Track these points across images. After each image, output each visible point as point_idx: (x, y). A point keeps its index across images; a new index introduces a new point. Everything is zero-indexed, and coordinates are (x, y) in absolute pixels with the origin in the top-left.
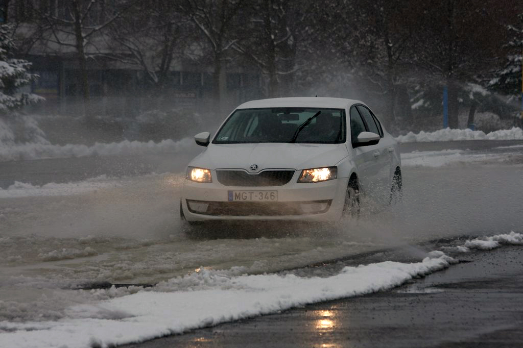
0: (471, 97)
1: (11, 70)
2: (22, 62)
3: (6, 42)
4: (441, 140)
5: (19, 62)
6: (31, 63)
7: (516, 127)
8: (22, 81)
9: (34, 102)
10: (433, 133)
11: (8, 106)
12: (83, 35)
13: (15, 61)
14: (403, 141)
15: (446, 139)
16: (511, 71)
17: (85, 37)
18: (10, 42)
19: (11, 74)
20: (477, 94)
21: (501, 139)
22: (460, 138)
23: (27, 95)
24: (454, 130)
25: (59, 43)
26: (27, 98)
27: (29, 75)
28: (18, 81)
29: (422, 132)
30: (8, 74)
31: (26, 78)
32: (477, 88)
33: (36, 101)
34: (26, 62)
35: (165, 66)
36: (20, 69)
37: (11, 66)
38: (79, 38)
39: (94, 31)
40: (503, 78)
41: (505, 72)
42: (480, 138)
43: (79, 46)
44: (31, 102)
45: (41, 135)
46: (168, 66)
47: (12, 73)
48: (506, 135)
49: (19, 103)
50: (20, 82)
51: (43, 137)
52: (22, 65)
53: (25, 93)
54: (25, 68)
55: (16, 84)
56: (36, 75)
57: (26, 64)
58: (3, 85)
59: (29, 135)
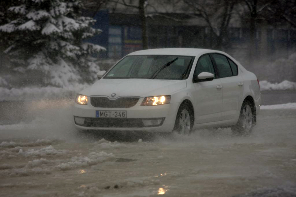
1: (76, 26)
2: (88, 20)
3: (76, 3)
5: (86, 20)
6: (95, 21)
8: (88, 34)
9: (97, 51)
13: (83, 18)
19: (76, 29)
23: (92, 46)
25: (125, 4)
26: (91, 48)
27: (94, 30)
28: (85, 35)
30: (74, 29)
31: (91, 33)
33: (98, 51)
34: (91, 20)
36: (84, 25)
37: (77, 22)
38: (141, 2)
43: (141, 8)
44: (95, 51)
47: (78, 28)
49: (85, 52)
50: (87, 35)
52: (87, 22)
53: (90, 44)
54: (90, 24)
55: (83, 37)
56: (99, 30)
57: (91, 21)
58: (73, 38)
59: (93, 77)
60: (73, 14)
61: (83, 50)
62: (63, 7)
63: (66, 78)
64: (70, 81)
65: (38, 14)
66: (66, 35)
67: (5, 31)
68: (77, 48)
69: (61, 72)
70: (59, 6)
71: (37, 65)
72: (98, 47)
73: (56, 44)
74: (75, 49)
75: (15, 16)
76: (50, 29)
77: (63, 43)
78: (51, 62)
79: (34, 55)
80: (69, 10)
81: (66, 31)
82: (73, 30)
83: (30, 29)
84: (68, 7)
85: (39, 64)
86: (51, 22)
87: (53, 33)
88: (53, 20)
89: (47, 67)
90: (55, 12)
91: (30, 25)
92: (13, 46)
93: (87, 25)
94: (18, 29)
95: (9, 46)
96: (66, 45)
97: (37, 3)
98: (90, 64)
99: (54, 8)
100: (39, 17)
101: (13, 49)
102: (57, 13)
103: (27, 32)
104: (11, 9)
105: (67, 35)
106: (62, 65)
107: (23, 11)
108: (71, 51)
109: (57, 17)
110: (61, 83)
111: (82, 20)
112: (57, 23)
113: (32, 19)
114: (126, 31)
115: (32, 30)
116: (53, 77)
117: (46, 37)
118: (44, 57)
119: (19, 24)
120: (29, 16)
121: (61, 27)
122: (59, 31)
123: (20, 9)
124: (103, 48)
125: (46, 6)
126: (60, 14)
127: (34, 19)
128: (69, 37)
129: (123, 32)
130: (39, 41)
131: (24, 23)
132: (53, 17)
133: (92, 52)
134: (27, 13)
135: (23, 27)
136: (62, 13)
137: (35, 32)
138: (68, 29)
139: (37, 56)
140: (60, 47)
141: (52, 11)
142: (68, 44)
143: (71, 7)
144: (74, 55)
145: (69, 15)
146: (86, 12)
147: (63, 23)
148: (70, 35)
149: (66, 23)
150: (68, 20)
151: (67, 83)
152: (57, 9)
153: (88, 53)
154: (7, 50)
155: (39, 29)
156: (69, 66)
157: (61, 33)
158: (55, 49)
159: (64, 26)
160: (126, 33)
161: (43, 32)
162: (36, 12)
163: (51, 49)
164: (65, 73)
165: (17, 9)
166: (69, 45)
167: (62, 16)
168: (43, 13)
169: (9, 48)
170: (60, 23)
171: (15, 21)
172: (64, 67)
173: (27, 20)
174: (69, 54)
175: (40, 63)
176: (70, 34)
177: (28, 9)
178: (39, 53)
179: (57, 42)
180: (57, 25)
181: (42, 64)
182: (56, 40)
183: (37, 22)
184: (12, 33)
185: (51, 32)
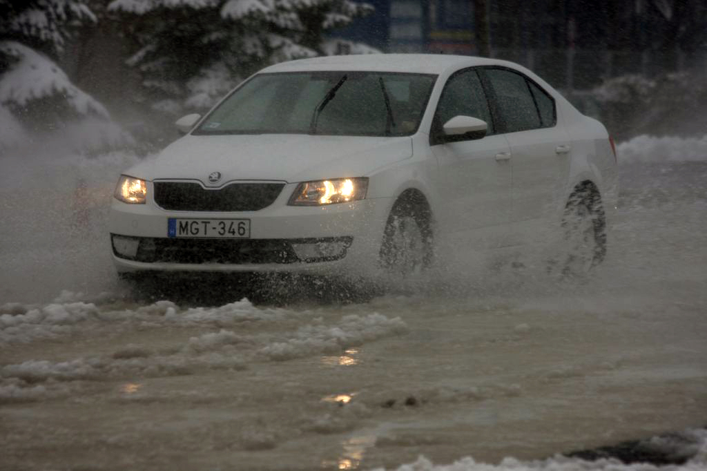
19: (309, 4)
27: (353, 7)
47: (312, 1)
50: (334, 20)
53: (344, 42)
55: (325, 24)
56: (366, 6)
58: (300, 27)
66: (282, 21)
67: (130, 9)
68: (310, 53)
71: (210, 95)
73: (258, 42)
74: (305, 56)
76: (241, 5)
77: (276, 41)
79: (203, 71)
81: (281, 9)
82: (300, 7)
83: (192, 3)
85: (214, 92)
87: (251, 16)
92: (150, 48)
94: (162, 5)
95: (141, 47)
96: (283, 44)
101: (149, 57)
105: (285, 19)
114: (433, 7)
115: (197, 7)
117: (229, 20)
118: (228, 75)
122: (265, 9)
128: (290, 24)
130: (214, 36)
137: (204, 13)
138: (287, 5)
139: (210, 73)
140: (269, 50)
142: (288, 41)
148: (292, 20)
154: (134, 59)
155: (214, 4)
157: (270, 13)
160: (433, 15)
161: (224, 13)
163: (244, 54)
166: (290, 46)
169: (141, 53)
175: (217, 90)
176: (294, 16)
178: (215, 66)
179: (259, 38)
182: (255, 32)
184: (147, 15)
185: (245, 11)
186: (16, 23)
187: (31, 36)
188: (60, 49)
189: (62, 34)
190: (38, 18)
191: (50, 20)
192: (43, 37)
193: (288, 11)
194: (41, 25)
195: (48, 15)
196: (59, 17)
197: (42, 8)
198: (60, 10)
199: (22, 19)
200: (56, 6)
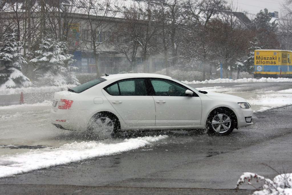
0: (238, 66)
1: (65, 58)
3: (65, 48)
4: (217, 82)
6: (74, 56)
7: (245, 78)
10: (214, 80)
11: (65, 71)
12: (96, 45)
13: (68, 55)
14: (203, 83)
15: (219, 82)
16: (251, 58)
17: (97, 46)
18: (66, 48)
20: (240, 66)
21: (239, 82)
22: (224, 82)
23: (72, 67)
24: (222, 79)
25: (87, 48)
26: (72, 68)
27: (73, 60)
29: (210, 80)
30: (64, 60)
31: (72, 61)
32: (240, 63)
35: (134, 56)
36: (68, 58)
38: (95, 47)
39: (100, 44)
40: (249, 60)
41: (249, 58)
42: (232, 82)
43: (95, 49)
45: (77, 81)
46: (135, 55)
48: (241, 81)
49: (69, 70)
50: (70, 62)
51: (78, 82)
52: (70, 56)
53: (71, 66)
54: (71, 57)
55: (68, 63)
56: (75, 60)
57: (72, 56)
58: (64, 64)
59: (73, 81)
60: (64, 53)
61: (68, 69)
62: (59, 50)
63: (61, 82)
64: (63, 83)
65: (48, 53)
66: (61, 63)
67: (34, 61)
68: (66, 68)
69: (59, 79)
70: (57, 50)
71: (48, 76)
72: (75, 68)
73: (56, 67)
74: (65, 69)
75: (38, 55)
76: (53, 60)
77: (59, 66)
78: (54, 75)
79: (47, 72)
80: (61, 51)
81: (60, 61)
83: (44, 60)
84: (61, 50)
86: (53, 57)
87: (55, 62)
88: (54, 56)
89: (52, 77)
90: (55, 53)
91: (44, 59)
92: (37, 68)
93: (70, 58)
94: (39, 61)
95: (36, 68)
96: (61, 67)
97: (48, 49)
98: (71, 75)
99: (55, 51)
100: (48, 55)
101: (37, 70)
102: (56, 53)
103: (43, 61)
104: (36, 51)
106: (59, 76)
107: (41, 52)
108: (63, 70)
109: (56, 55)
110: (59, 84)
111: (68, 56)
112: (56, 57)
113: (45, 56)
114: (89, 60)
116: (55, 82)
117: (51, 63)
118: (51, 73)
119: (40, 58)
120: (44, 55)
121: (58, 59)
122: (57, 61)
123: (40, 52)
124: (77, 68)
125: (51, 50)
126: (58, 53)
127: (46, 56)
128: (62, 63)
129: (88, 60)
130: (48, 66)
131: (42, 58)
132: (55, 55)
133: (72, 70)
134: (43, 53)
135: (41, 59)
136: (59, 53)
137: (46, 62)
138: (61, 60)
139: (48, 72)
140: (58, 68)
141: (54, 52)
142: (61, 66)
143: (62, 50)
144: (65, 72)
145: (62, 54)
146: (70, 53)
147: (59, 57)
149: (60, 57)
150: (61, 56)
151: (61, 84)
152: (56, 51)
153: (71, 70)
155: (48, 60)
156: (62, 76)
157: (58, 62)
158: (55, 69)
159: (59, 59)
160: (89, 61)
161: (50, 62)
162: (47, 53)
164: (60, 80)
165: (38, 52)
167: (59, 54)
168: (50, 53)
169: (36, 69)
170: (58, 57)
171: (38, 57)
172: (60, 77)
173: (43, 56)
174: (62, 71)
176: (63, 62)
177: (43, 51)
178: (49, 71)
180: (56, 58)
181: (50, 76)
182: (56, 65)
183: (47, 57)
184: (37, 62)
185: (54, 61)
186: (13, 64)
187: (16, 67)
188: (21, 69)
189: (21, 66)
190: (17, 63)
191: (19, 64)
192: (18, 67)
193: (62, 61)
194: (18, 65)
195: (19, 63)
196: (21, 63)
197: (18, 62)
198: (21, 62)
199: (15, 64)
200: (20, 61)
